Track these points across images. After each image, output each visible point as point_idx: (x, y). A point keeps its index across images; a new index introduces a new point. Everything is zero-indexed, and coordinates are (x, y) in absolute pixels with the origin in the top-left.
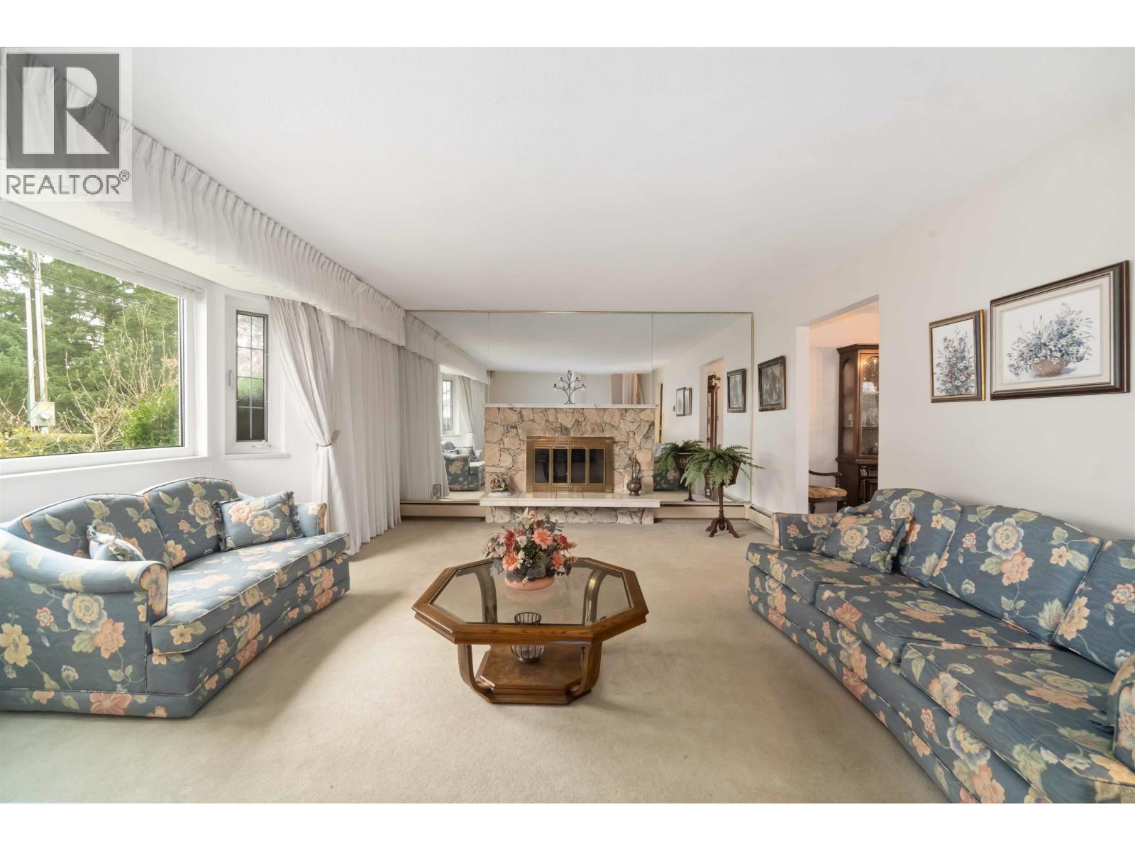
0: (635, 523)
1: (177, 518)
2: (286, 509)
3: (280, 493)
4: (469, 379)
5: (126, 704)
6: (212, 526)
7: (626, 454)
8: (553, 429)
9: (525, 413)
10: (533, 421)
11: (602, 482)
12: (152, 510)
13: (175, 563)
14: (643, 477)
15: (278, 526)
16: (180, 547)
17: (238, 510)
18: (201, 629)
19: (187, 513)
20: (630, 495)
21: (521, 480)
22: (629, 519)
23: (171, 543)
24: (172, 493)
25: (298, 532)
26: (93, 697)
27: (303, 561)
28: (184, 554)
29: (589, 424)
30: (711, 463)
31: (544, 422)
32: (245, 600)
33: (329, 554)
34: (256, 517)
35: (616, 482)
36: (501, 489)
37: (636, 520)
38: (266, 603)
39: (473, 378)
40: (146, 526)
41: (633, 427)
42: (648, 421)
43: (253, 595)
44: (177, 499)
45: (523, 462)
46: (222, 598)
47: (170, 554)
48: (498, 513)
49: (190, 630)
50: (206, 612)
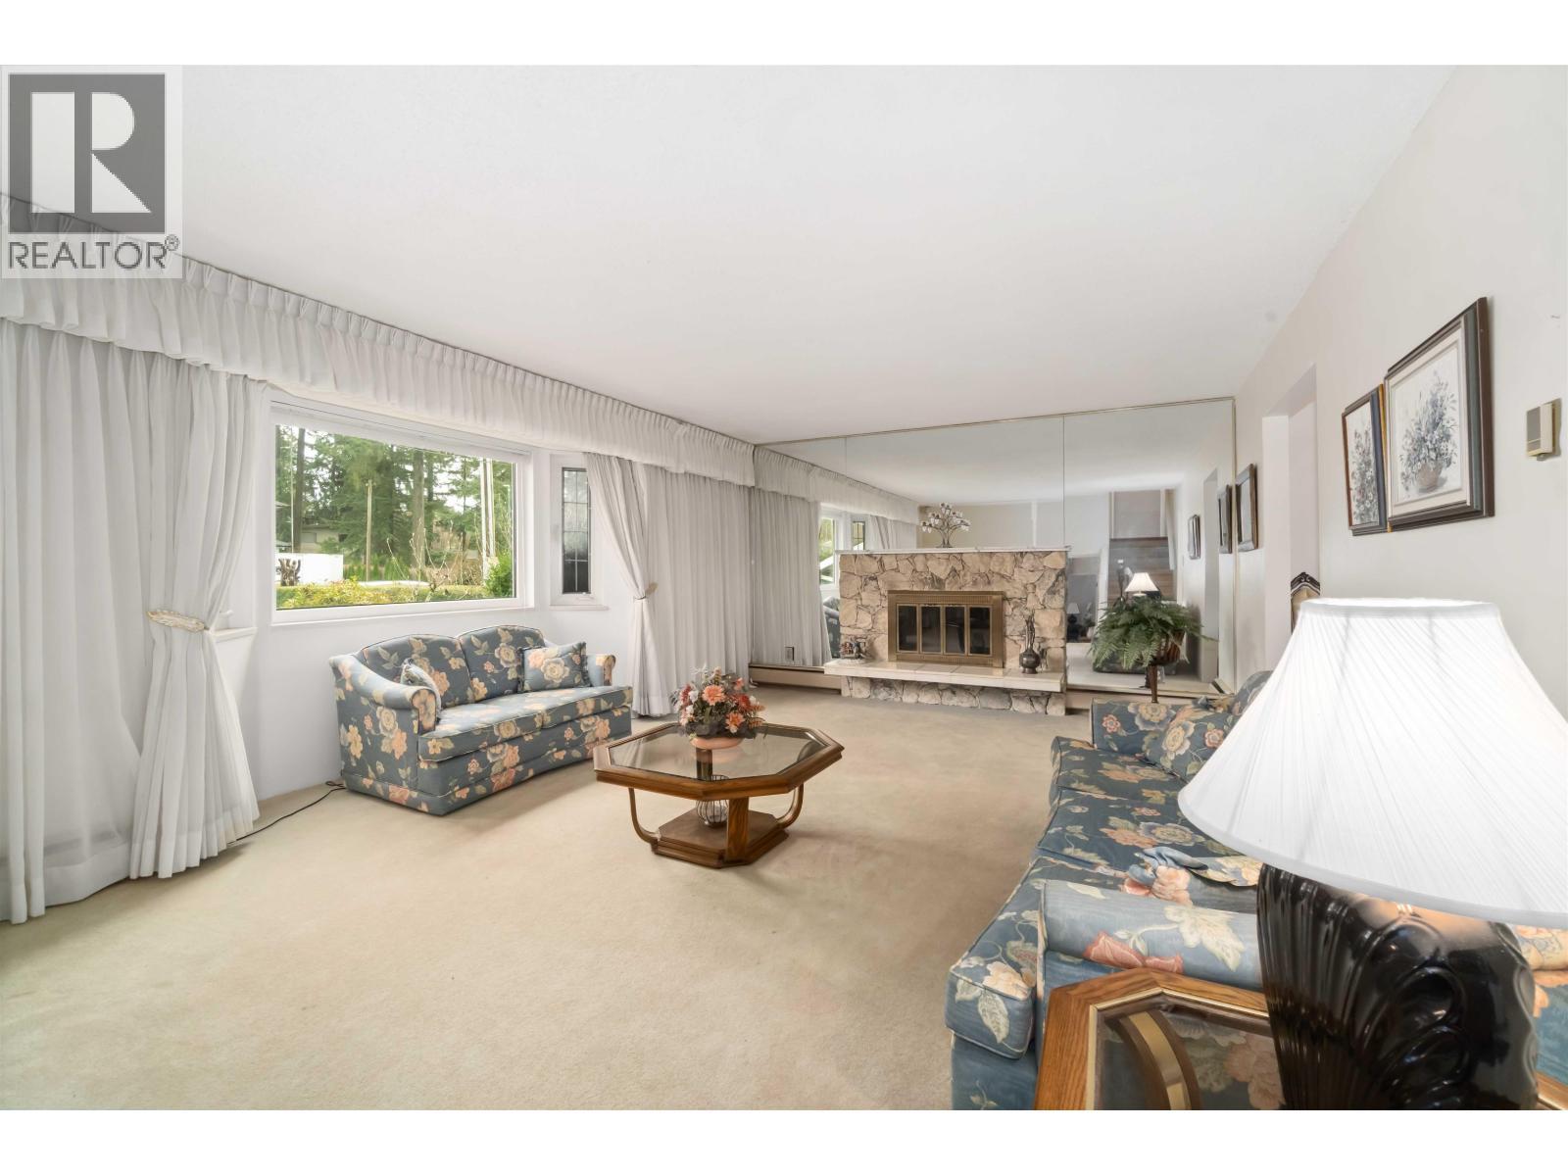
0: (1037, 712)
1: (484, 658)
2: (576, 659)
3: (575, 644)
4: (885, 519)
5: (406, 797)
6: (513, 669)
7: (1022, 614)
8: (921, 581)
9: (886, 560)
10: (897, 570)
11: (988, 653)
12: (464, 651)
13: (478, 698)
14: (1049, 648)
15: (567, 674)
16: (482, 684)
17: (535, 657)
18: (450, 745)
19: (493, 655)
20: (1024, 672)
21: (882, 644)
22: (1029, 706)
23: (476, 680)
24: (483, 638)
25: (587, 682)
26: (392, 788)
27: (571, 707)
28: (485, 691)
29: (969, 574)
30: (1127, 632)
31: (910, 572)
32: (499, 730)
33: (604, 705)
34: (549, 663)
35: (1008, 654)
36: (853, 655)
37: (1038, 708)
38: (527, 739)
39: (890, 517)
40: (456, 663)
41: (1033, 578)
42: (1055, 569)
43: (508, 728)
44: (486, 643)
45: (884, 623)
46: (477, 725)
47: (474, 690)
48: (856, 686)
49: (440, 744)
50: (458, 732)
